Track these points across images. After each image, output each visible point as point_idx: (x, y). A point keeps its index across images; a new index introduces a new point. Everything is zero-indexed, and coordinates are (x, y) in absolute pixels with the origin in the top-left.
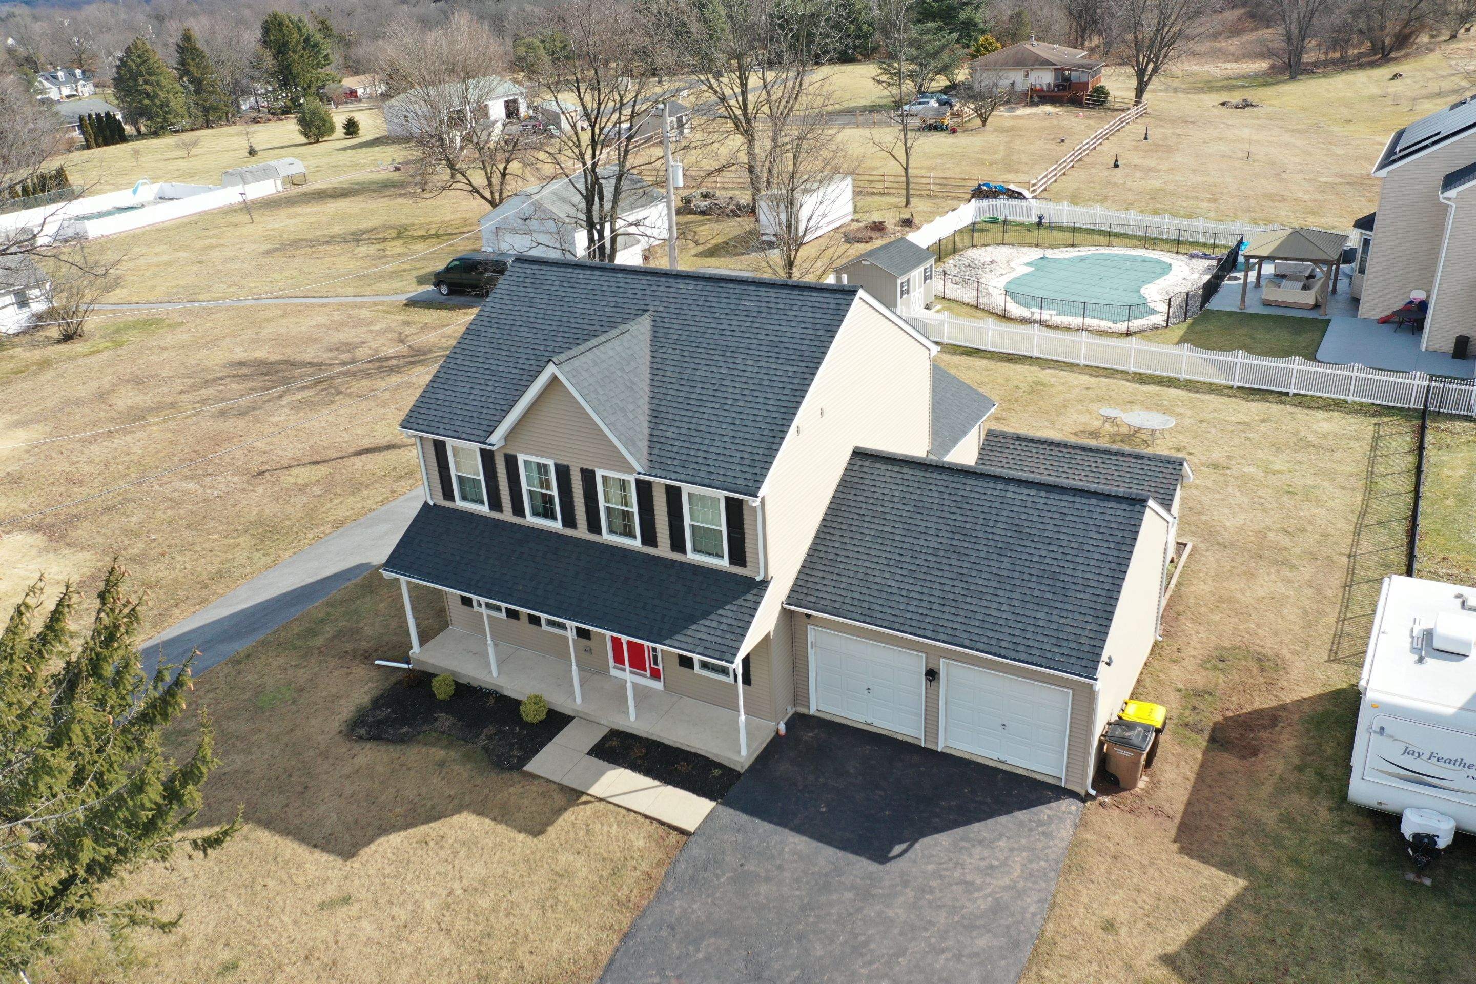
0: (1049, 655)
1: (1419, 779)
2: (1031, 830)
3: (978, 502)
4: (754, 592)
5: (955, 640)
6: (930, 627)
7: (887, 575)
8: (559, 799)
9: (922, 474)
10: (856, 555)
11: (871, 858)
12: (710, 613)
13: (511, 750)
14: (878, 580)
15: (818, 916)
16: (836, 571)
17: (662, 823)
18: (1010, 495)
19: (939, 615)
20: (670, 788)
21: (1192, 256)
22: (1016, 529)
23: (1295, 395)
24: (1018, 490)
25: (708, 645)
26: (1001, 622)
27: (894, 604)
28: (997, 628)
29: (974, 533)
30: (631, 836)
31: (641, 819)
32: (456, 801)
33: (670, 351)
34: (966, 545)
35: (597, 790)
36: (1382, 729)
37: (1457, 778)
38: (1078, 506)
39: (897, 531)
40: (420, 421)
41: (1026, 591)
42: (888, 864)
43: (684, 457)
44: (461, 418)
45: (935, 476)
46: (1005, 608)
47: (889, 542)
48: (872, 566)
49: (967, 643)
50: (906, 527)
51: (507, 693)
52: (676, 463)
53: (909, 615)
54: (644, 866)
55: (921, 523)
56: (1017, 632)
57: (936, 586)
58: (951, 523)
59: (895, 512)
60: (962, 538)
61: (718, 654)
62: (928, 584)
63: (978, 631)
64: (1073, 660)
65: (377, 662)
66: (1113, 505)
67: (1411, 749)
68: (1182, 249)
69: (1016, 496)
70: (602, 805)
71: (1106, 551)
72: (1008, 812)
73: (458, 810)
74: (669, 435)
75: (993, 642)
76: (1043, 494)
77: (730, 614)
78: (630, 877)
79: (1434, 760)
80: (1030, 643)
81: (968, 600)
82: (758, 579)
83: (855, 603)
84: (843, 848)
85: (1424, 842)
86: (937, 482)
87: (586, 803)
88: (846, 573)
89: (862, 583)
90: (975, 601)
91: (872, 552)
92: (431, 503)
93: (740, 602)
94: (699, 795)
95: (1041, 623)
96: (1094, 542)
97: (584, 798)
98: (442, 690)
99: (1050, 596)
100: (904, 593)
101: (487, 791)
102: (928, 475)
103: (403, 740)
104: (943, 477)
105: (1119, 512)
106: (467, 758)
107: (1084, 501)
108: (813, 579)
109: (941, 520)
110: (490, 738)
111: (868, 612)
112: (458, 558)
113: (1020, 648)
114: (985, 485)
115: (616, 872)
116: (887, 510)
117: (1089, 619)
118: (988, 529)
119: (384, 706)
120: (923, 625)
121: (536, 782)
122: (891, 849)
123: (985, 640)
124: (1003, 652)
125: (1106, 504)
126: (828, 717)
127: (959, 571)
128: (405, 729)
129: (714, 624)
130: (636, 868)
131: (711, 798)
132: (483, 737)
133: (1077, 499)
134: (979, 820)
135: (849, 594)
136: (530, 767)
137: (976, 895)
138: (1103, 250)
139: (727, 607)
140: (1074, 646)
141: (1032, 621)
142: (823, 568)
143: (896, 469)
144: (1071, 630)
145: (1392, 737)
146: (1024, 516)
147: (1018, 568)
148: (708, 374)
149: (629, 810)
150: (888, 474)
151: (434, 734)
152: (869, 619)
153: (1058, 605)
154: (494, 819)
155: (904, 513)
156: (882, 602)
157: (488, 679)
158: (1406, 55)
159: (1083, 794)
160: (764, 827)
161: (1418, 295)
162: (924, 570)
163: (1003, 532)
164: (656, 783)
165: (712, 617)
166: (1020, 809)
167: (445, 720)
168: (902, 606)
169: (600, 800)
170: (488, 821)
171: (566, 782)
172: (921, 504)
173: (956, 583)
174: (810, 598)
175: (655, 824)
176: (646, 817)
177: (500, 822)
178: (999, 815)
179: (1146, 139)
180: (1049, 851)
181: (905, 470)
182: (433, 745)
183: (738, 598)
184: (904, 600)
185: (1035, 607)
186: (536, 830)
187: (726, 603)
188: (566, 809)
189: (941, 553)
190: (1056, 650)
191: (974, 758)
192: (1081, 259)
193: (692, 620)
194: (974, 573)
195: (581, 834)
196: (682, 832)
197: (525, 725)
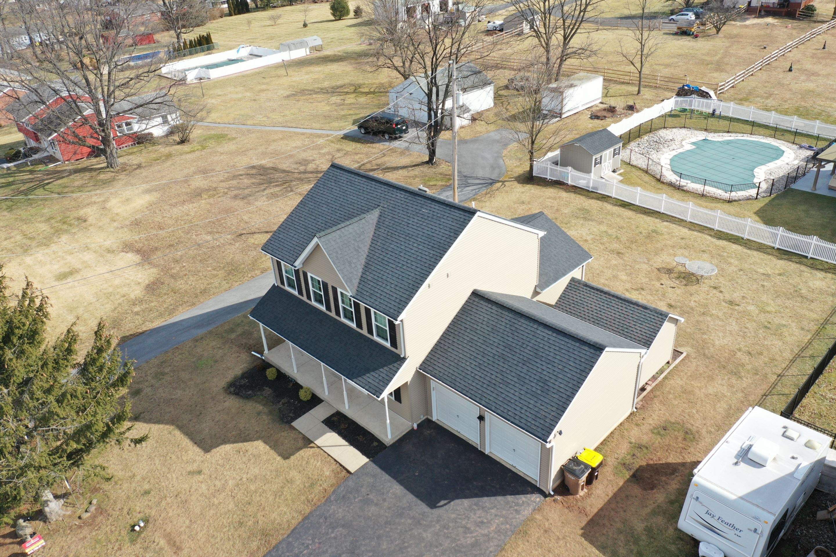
0: (529, 424)
1: (711, 529)
2: (510, 507)
3: (522, 332)
4: (399, 363)
5: (488, 406)
6: (479, 396)
7: (468, 364)
8: (300, 443)
9: (501, 311)
10: (457, 350)
11: (427, 505)
12: (376, 369)
13: (290, 413)
14: (463, 365)
15: (391, 529)
16: (446, 356)
17: (341, 465)
18: (538, 332)
19: (485, 390)
20: (352, 447)
21: (801, 147)
22: (535, 351)
23: (811, 258)
24: (543, 330)
25: (372, 386)
26: (512, 401)
27: (466, 380)
28: (510, 404)
29: (515, 349)
30: (325, 469)
31: (332, 461)
32: (258, 434)
33: (383, 231)
34: (510, 355)
35: (318, 442)
36: (698, 498)
37: (730, 533)
38: (569, 345)
39: (479, 341)
40: (270, 248)
41: (529, 387)
42: (434, 510)
43: (372, 292)
44: (286, 249)
45: (507, 313)
46: (517, 394)
47: (474, 346)
48: (463, 357)
49: (493, 408)
50: (484, 339)
51: (299, 382)
52: (368, 294)
53: (472, 387)
54: (325, 486)
55: (492, 338)
56: (518, 408)
57: (489, 375)
58: (506, 341)
59: (482, 330)
60: (509, 351)
61: (374, 392)
62: (485, 373)
63: (500, 403)
64: (539, 430)
65: (253, 353)
66: (586, 348)
67: (709, 512)
69: (541, 333)
70: (318, 450)
71: (574, 374)
72: (504, 495)
73: (257, 439)
74: (369, 278)
75: (505, 411)
76: (555, 335)
77: (385, 372)
78: (317, 489)
79: (720, 521)
80: (522, 416)
81: (501, 385)
82: (402, 356)
83: (449, 375)
84: (417, 496)
86: (506, 317)
87: (311, 447)
88: (449, 358)
89: (456, 365)
90: (504, 387)
91: (465, 349)
92: (276, 285)
93: (391, 366)
94: (363, 454)
95: (531, 406)
96: (570, 367)
97: (312, 445)
98: (271, 374)
99: (539, 392)
100: (473, 375)
101: (272, 432)
102: (504, 312)
103: (247, 398)
104: (510, 315)
105: (588, 353)
106: (270, 413)
107: (573, 343)
108: (434, 358)
109: (502, 339)
110: (283, 404)
111: (453, 381)
113: (517, 417)
114: (528, 324)
115: (312, 485)
116: (479, 328)
117: (554, 409)
118: (522, 349)
119: (246, 377)
120: (477, 395)
121: (294, 432)
122: (440, 501)
123: (502, 409)
124: (508, 417)
125: (583, 347)
126: (441, 424)
127: (502, 369)
128: (250, 392)
129: (377, 376)
130: (321, 485)
131: (368, 457)
132: (281, 403)
133: (570, 341)
134: (487, 496)
135: (448, 370)
136: (295, 424)
137: (468, 535)
138: (747, 137)
139: (385, 368)
140: (542, 422)
141: (526, 404)
142: (440, 353)
143: (490, 306)
144: (544, 413)
145: (701, 503)
146: (541, 346)
147: (529, 374)
148: (395, 248)
149: (329, 455)
150: (485, 308)
151: (261, 397)
152: (453, 385)
153: (542, 398)
154: (270, 447)
155: (486, 332)
156: (461, 377)
157: (292, 373)
159: (547, 493)
160: (387, 477)
162: (486, 364)
163: (529, 352)
164: (347, 443)
165: (377, 371)
166: (511, 495)
167: (268, 391)
168: (470, 382)
169: (319, 447)
170: (268, 447)
171: (307, 435)
172: (495, 328)
173: (498, 375)
174: (430, 368)
175: (338, 465)
176: (335, 460)
177: (272, 449)
178: (499, 495)
179: (824, 48)
180: (514, 520)
181: (494, 307)
182: (259, 403)
183: (390, 364)
184: (472, 379)
185: (531, 397)
186: (286, 457)
187: (385, 366)
188: (302, 449)
189: (496, 357)
190: (533, 422)
191: (501, 462)
192: (728, 142)
193: (368, 371)
194: (508, 372)
195: (304, 463)
196: (348, 472)
197: (300, 401)
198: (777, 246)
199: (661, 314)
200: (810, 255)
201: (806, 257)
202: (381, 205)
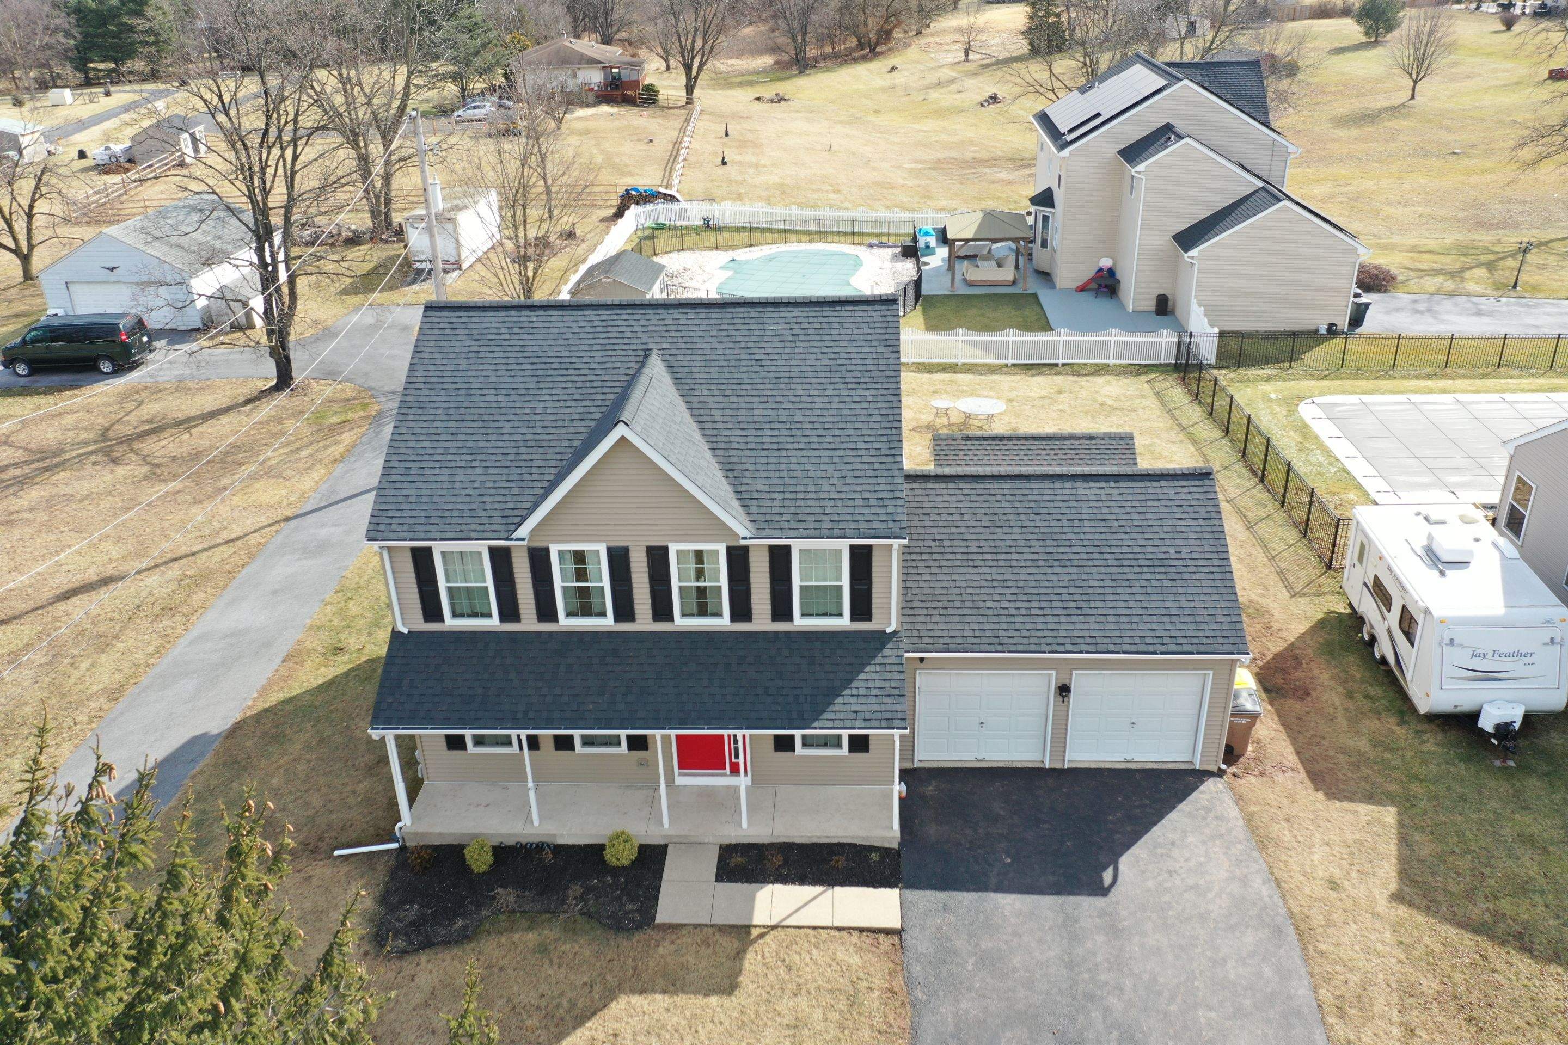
0: (1195, 641)
1: (1487, 676)
2: (1204, 818)
3: (1052, 504)
4: (890, 645)
5: (1099, 648)
6: (1068, 641)
7: (997, 598)
8: (728, 944)
9: (981, 486)
10: (953, 584)
11: (1090, 895)
12: (851, 681)
13: (622, 905)
14: (990, 604)
15: (1089, 970)
16: (940, 605)
17: (861, 930)
18: (1081, 491)
19: (1071, 626)
20: (838, 890)
21: (871, 246)
22: (1103, 524)
23: (1064, 365)
24: (1086, 485)
25: (868, 716)
26: (1135, 619)
27: (1019, 626)
28: (1135, 626)
29: (1064, 537)
30: (840, 956)
31: (833, 932)
32: (597, 988)
33: (706, 392)
34: (1063, 550)
35: (761, 916)
36: (1452, 640)
37: (1515, 667)
38: (1150, 490)
39: (984, 550)
40: (394, 527)
41: (1144, 583)
42: (1111, 894)
43: (793, 510)
44: (455, 513)
45: (996, 485)
46: (1132, 604)
47: (981, 564)
48: (977, 591)
49: (1112, 648)
50: (992, 544)
51: (560, 841)
52: (786, 518)
53: (1040, 634)
54: (878, 984)
55: (1005, 537)
56: (1155, 626)
57: (1053, 598)
58: (1036, 530)
59: (972, 530)
60: (1055, 543)
61: (884, 724)
62: (1043, 598)
63: (1118, 633)
64: (1221, 640)
65: (337, 853)
67: (1477, 651)
68: (858, 239)
69: (1088, 492)
70: (780, 933)
71: (1198, 529)
72: (1173, 808)
73: (610, 996)
74: (760, 488)
75: (1137, 641)
76: (1112, 484)
77: (875, 676)
78: (873, 1001)
79: (1497, 657)
80: (1173, 633)
81: (1092, 605)
82: (889, 630)
83: (977, 633)
84: (1059, 893)
85: (1503, 730)
86: (1002, 492)
87: (762, 936)
88: (951, 605)
89: (974, 612)
90: (1099, 604)
91: (968, 577)
92: (405, 631)
93: (879, 660)
94: (875, 887)
95: (1173, 611)
96: (1183, 523)
97: (755, 932)
98: (479, 861)
99: (1169, 583)
100: (1023, 612)
101: (630, 962)
102: (987, 486)
103: (464, 937)
104: (1005, 485)
105: (1193, 489)
106: (571, 930)
107: (1155, 484)
108: (918, 619)
109: (1024, 530)
110: (581, 898)
111: (995, 641)
112: (480, 691)
113: (1166, 641)
114: (1051, 486)
115: (852, 1001)
116: (963, 530)
117: (1216, 597)
118: (1077, 530)
119: (402, 903)
120: (1061, 641)
121: (684, 932)
122: (1101, 878)
123: (1128, 641)
124: (1151, 649)
125: (1176, 483)
126: (935, 765)
127: (1069, 577)
128: (459, 923)
129: (863, 692)
130: (872, 990)
131: (892, 885)
132: (571, 901)
133: (1147, 484)
134: (1155, 823)
135: (966, 626)
136: (659, 919)
137: (1210, 896)
138: (783, 248)
139: (868, 669)
140: (1214, 626)
141: (1164, 612)
142: (924, 605)
143: (951, 485)
144: (1205, 612)
145: (1461, 645)
146: (1105, 510)
147: (1125, 563)
148: (770, 412)
149: (814, 928)
150: (944, 492)
151: (502, 917)
152: (1000, 648)
153: (1181, 590)
154: (665, 992)
155: (983, 530)
156: (1005, 626)
157: (528, 830)
158: (890, 49)
159: (1215, 770)
160: (967, 898)
161: (1106, 263)
162: (1033, 584)
163: (1093, 530)
164: (819, 889)
165: (855, 684)
166: (1180, 801)
167: (507, 896)
168: (1029, 626)
169: (773, 927)
170: (658, 997)
171: (719, 920)
172: (995, 518)
173: (1072, 590)
174: (926, 640)
175: (856, 934)
176: (839, 929)
177: (676, 993)
178: (1168, 813)
179: (727, 135)
180: (1234, 833)
181: (961, 485)
182: (512, 930)
183: (874, 657)
184: (1026, 619)
185: (1161, 597)
186: (729, 987)
187: (863, 665)
188: (745, 951)
189: (1041, 563)
190: (1200, 634)
191: (1102, 766)
193: (834, 693)
194: (1085, 577)
195: (783, 971)
196: (888, 932)
197: (616, 871)
198: (1010, 362)
199: (1122, 438)
200: (1060, 362)
201: (1056, 365)
202: (653, 346)
